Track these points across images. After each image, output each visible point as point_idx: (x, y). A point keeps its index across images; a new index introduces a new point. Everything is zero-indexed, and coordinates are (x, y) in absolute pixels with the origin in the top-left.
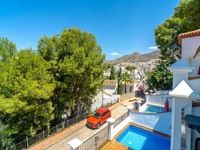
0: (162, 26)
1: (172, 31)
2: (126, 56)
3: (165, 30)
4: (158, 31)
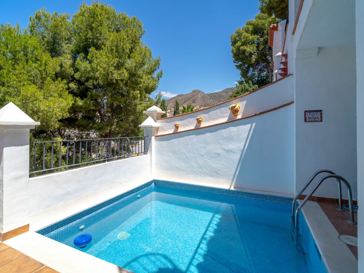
0: (241, 30)
1: (255, 37)
2: (180, 95)
3: (246, 36)
4: (237, 38)
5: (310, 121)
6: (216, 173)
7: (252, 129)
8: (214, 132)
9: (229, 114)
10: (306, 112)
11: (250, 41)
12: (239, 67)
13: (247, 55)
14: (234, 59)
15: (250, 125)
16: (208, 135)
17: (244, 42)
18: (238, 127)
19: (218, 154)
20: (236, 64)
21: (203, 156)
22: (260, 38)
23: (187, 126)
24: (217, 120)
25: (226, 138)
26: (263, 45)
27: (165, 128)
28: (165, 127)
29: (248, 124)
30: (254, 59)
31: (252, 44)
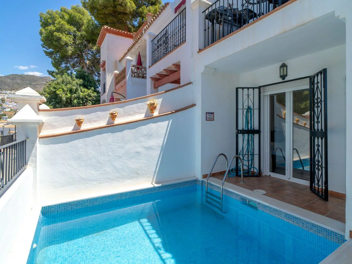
3: (61, 23)
4: (49, 20)
5: (209, 120)
6: (136, 174)
7: (169, 126)
8: (134, 129)
9: (146, 110)
10: (206, 113)
11: (66, 31)
12: (49, 54)
13: (62, 43)
14: (43, 43)
15: (167, 122)
16: (127, 132)
17: (58, 28)
18: (157, 124)
19: (138, 153)
20: (45, 49)
21: (121, 157)
22: (77, 32)
23: (95, 121)
24: (134, 116)
25: (145, 135)
26: (80, 40)
27: (55, 124)
28: (55, 122)
29: (166, 121)
30: (71, 52)
31: (68, 34)
